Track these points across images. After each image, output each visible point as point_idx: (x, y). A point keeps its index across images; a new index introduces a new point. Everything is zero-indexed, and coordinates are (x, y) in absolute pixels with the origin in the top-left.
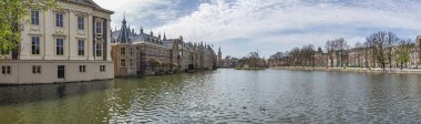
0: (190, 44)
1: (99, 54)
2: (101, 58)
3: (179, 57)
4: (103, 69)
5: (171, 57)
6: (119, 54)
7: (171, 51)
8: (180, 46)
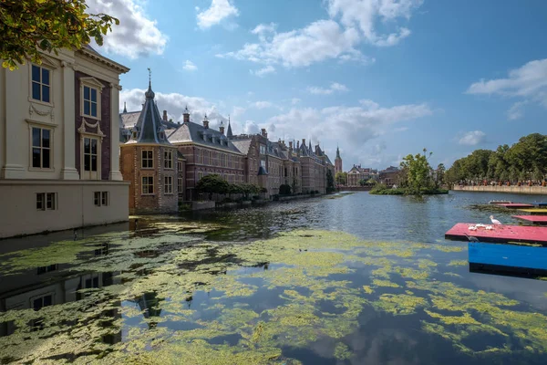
0: (280, 145)
1: (90, 164)
2: (97, 175)
3: (261, 171)
4: (101, 199)
5: (246, 172)
6: (138, 166)
7: (246, 159)
8: (262, 149)
